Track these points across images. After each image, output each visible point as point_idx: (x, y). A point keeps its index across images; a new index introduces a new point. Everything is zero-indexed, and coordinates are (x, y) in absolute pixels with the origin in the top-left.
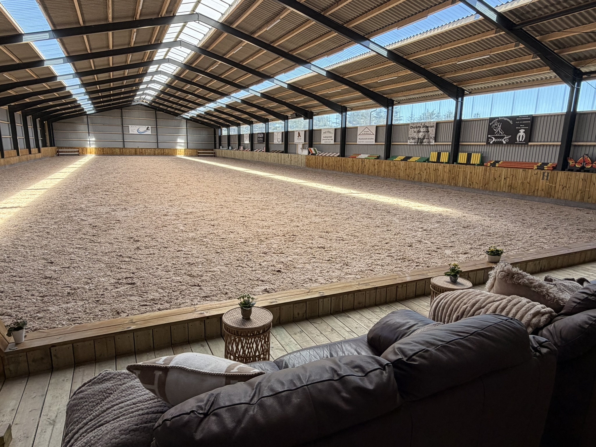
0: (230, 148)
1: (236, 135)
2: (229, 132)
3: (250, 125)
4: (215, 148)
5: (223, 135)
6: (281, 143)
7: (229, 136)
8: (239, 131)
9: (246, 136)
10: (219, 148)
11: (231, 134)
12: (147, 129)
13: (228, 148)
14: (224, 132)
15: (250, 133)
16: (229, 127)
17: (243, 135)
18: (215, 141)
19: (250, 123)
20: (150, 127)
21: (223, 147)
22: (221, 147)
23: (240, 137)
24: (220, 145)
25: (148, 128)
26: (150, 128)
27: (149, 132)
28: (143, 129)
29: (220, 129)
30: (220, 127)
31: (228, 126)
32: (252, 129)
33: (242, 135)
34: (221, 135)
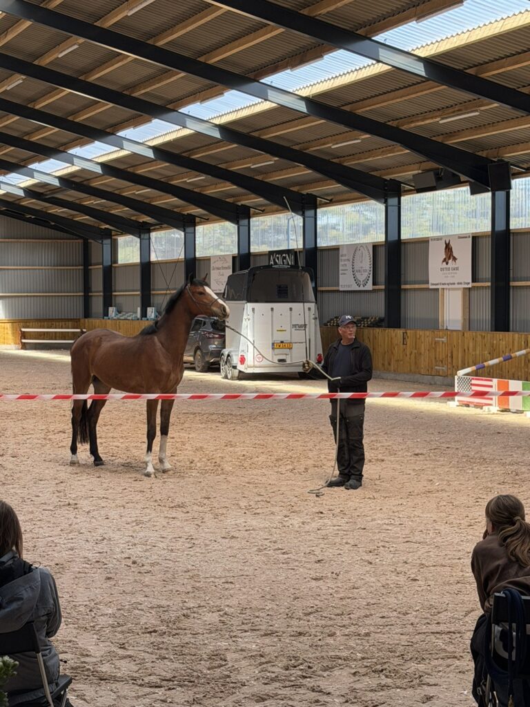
0: (151, 312)
1: (176, 262)
2: (145, 249)
3: (237, 223)
4: (87, 314)
5: (120, 262)
6: (369, 286)
7: (146, 268)
8: (190, 244)
9: (219, 264)
10: (106, 314)
11: (153, 258)
14: (128, 251)
15: (235, 252)
16: (149, 231)
17: (207, 260)
18: (87, 288)
19: (238, 214)
21: (119, 312)
22: (112, 311)
23: (193, 267)
24: (108, 302)
29: (107, 242)
30: (107, 234)
31: (142, 230)
32: (244, 238)
33: (200, 260)
34: (114, 265)
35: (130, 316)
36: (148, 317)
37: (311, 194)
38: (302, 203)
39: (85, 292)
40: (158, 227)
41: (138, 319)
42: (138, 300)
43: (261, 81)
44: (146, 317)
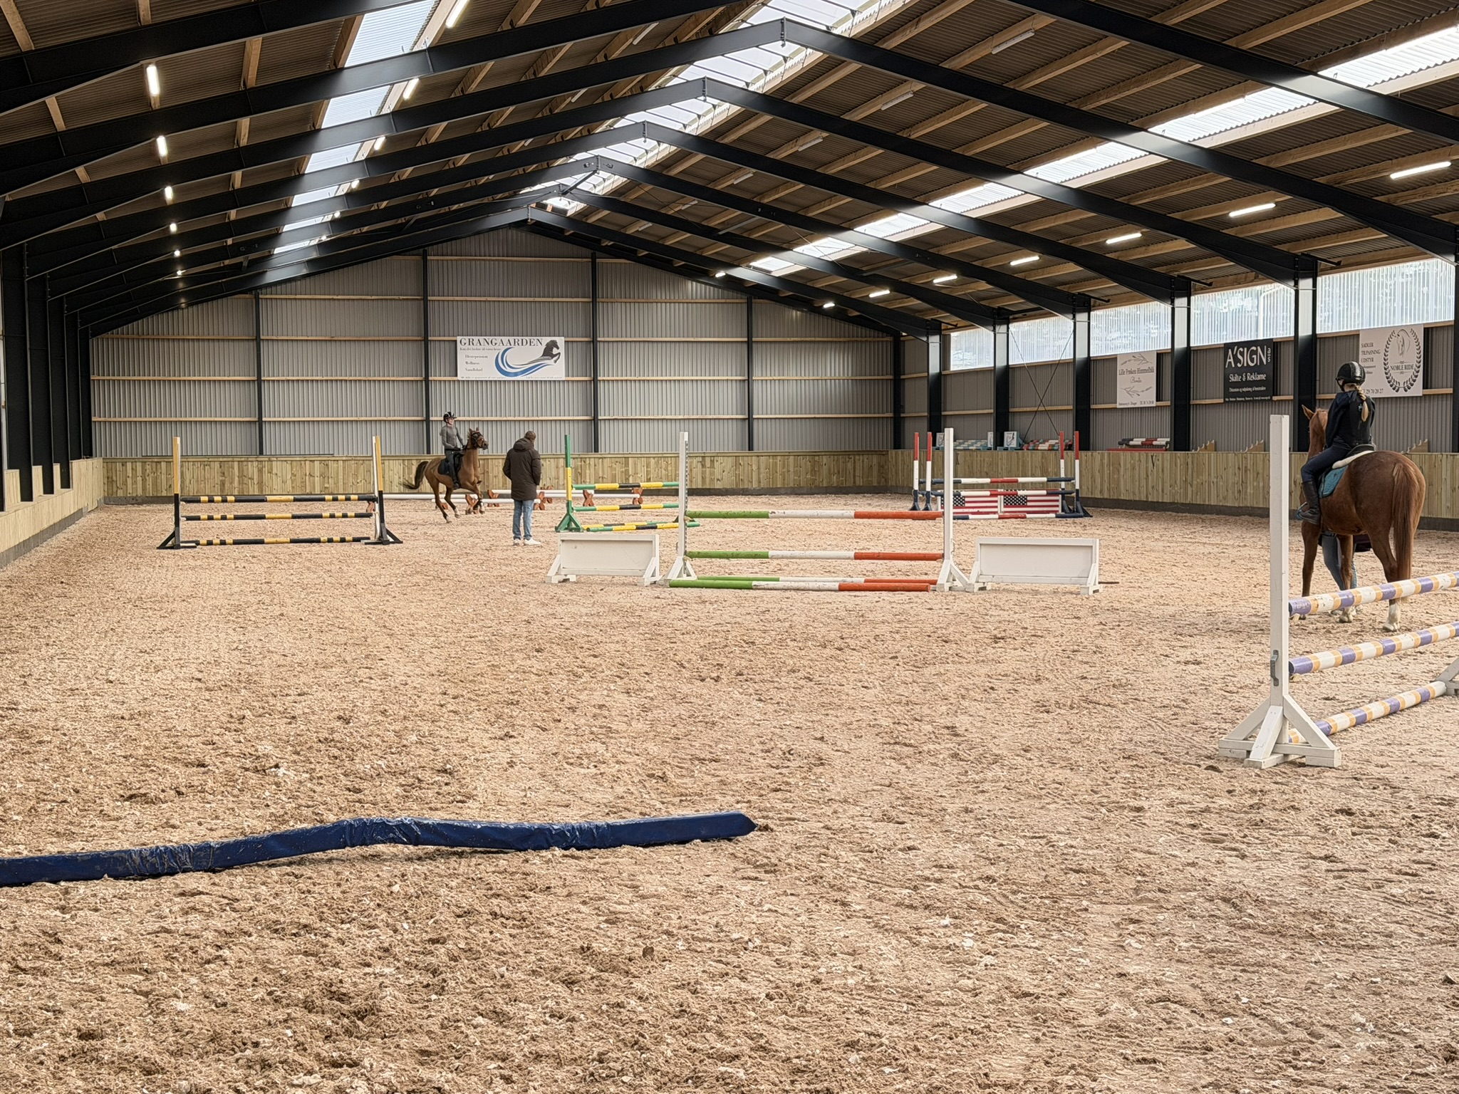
0: (1011, 439)
1: (1059, 365)
5: (955, 367)
7: (1004, 375)
9: (1133, 366)
11: (1015, 362)
12: (548, 352)
13: (999, 441)
15: (1163, 346)
17: (1113, 360)
18: (898, 406)
20: (560, 341)
22: (941, 438)
23: (1088, 373)
24: (936, 423)
25: (553, 345)
26: (562, 350)
27: (556, 370)
28: (523, 352)
29: (935, 339)
30: (935, 328)
31: (998, 318)
33: (1101, 360)
34: (943, 373)
35: (972, 445)
36: (1005, 446)
37: (1308, 255)
38: (1294, 268)
39: (895, 413)
40: (1020, 315)
41: (990, 449)
42: (991, 422)
43: (1320, 73)
44: (1002, 445)
